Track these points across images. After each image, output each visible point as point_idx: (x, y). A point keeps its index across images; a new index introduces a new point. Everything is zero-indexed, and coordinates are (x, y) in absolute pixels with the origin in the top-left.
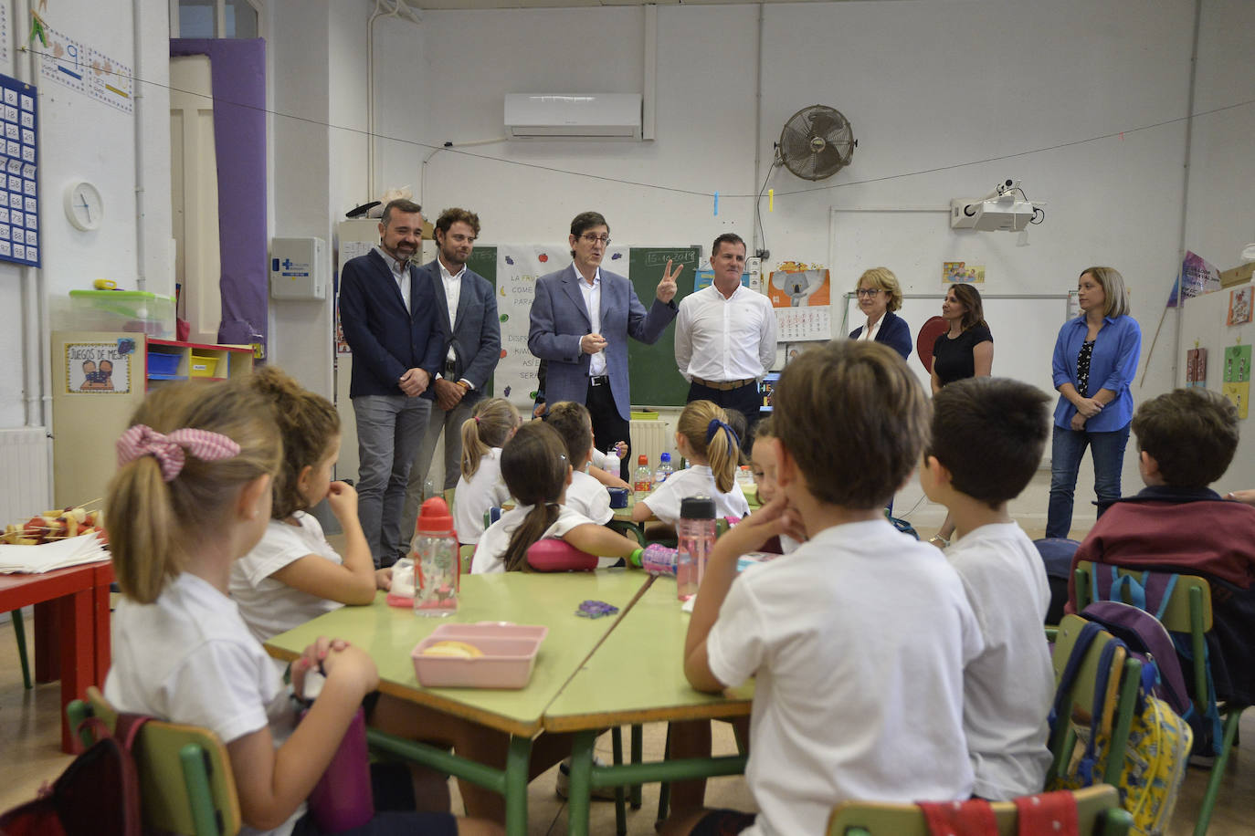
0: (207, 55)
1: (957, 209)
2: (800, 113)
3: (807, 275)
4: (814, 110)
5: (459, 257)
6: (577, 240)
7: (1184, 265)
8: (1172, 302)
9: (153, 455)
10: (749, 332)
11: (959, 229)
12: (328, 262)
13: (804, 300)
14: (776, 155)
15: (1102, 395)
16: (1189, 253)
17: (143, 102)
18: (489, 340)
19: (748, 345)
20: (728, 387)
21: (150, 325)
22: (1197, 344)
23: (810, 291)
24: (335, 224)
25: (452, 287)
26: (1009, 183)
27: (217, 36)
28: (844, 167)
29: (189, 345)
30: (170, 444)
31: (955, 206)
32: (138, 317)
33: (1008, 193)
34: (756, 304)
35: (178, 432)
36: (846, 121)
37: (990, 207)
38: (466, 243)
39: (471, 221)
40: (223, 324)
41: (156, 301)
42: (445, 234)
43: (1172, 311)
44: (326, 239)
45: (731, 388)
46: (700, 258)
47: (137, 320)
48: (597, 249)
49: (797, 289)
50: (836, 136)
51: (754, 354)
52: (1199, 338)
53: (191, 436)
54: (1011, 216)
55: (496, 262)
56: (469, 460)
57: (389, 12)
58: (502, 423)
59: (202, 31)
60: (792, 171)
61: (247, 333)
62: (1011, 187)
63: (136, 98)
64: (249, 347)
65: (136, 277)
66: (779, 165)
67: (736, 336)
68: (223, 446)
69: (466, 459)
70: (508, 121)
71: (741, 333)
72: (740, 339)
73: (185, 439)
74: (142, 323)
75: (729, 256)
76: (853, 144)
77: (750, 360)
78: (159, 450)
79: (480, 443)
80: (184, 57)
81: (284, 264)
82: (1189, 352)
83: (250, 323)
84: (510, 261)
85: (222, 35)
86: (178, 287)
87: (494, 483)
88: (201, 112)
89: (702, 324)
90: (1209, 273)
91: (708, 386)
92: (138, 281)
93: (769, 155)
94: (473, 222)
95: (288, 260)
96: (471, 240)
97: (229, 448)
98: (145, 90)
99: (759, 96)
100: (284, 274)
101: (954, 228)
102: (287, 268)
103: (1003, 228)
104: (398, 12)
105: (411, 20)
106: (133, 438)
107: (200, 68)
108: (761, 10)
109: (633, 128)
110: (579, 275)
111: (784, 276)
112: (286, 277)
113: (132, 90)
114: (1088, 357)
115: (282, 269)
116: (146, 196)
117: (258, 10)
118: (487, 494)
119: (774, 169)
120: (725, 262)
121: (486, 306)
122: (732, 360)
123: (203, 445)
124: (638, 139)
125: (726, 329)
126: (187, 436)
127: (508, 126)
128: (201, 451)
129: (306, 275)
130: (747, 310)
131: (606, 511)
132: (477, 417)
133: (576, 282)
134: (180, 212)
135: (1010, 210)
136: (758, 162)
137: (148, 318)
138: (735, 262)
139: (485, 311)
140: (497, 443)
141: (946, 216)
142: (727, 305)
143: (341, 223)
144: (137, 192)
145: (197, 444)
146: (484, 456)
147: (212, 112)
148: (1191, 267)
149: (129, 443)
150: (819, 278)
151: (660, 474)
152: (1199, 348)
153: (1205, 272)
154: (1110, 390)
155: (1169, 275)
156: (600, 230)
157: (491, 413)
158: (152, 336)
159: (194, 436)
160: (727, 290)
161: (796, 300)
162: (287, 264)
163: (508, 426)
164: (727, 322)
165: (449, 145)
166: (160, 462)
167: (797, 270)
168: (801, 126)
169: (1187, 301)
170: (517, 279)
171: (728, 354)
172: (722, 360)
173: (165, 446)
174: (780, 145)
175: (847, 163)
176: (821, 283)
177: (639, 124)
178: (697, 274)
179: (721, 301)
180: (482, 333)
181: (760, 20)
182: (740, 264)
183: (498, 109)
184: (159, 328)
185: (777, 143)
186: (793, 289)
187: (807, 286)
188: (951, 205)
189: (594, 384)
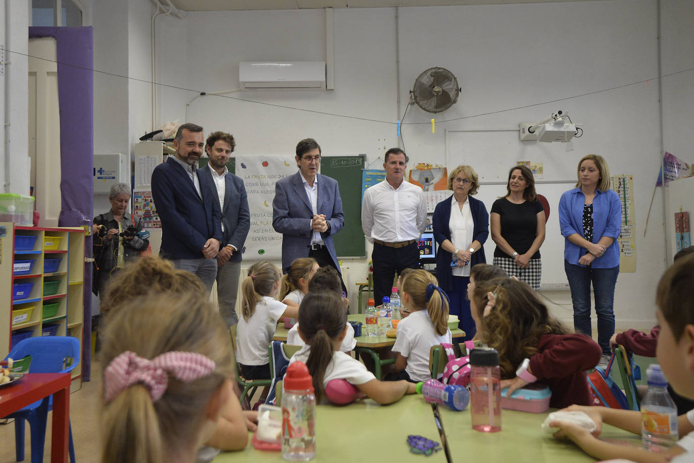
0: (53, 37)
1: (524, 129)
2: (425, 72)
3: (433, 172)
4: (433, 71)
5: (219, 162)
7: (664, 159)
8: (659, 183)
9: (141, 383)
10: (411, 210)
11: (525, 141)
12: (128, 169)
13: (431, 187)
14: (411, 98)
15: (605, 241)
16: (666, 153)
17: (11, 67)
18: (244, 217)
19: (411, 219)
20: (400, 246)
21: (17, 216)
22: (681, 209)
23: (435, 181)
24: (132, 145)
25: (220, 183)
26: (560, 113)
27: (56, 25)
28: (454, 105)
29: (42, 229)
30: (155, 369)
31: (522, 127)
32: (8, 211)
33: (560, 119)
34: (414, 192)
35: (162, 357)
36: (454, 77)
37: (549, 127)
38: (224, 154)
39: (228, 139)
40: (62, 213)
41: (21, 200)
42: (211, 148)
43: (659, 188)
44: (126, 154)
45: (402, 246)
46: (365, 162)
47: (7, 213)
48: (313, 165)
49: (427, 180)
50: (448, 86)
51: (414, 224)
52: (681, 206)
53: (174, 360)
54: (564, 132)
55: (235, 167)
56: (248, 306)
57: (164, 13)
58: (270, 279)
59: (48, 22)
60: (421, 107)
61: (79, 218)
62: (561, 115)
63: (6, 64)
64: (82, 228)
65: (4, 183)
66: (412, 104)
67: (403, 213)
68: (201, 364)
69: (246, 305)
70: (242, 79)
71: (406, 211)
72: (405, 215)
73: (169, 363)
74: (11, 216)
75: (394, 163)
76: (459, 90)
77: (411, 228)
78: (146, 377)
79: (255, 293)
80: (38, 39)
81: (98, 171)
82: (676, 215)
83: (82, 212)
84: (243, 166)
85: (59, 24)
86: (32, 189)
87: (265, 322)
88: (48, 73)
89: (381, 206)
90: (680, 165)
91: (385, 245)
92: (5, 185)
93: (406, 98)
94: (230, 140)
95: (101, 169)
96: (227, 152)
97: (206, 367)
98: (13, 57)
99: (398, 62)
100: (99, 178)
101: (523, 141)
102: (101, 174)
103: (557, 140)
104: (171, 13)
105: (178, 17)
106: (121, 367)
107: (49, 46)
108: (397, 10)
109: (321, 83)
110: (304, 180)
111: (418, 173)
112: (100, 180)
113: (4, 59)
114: (589, 215)
115: (98, 174)
116: (11, 130)
117: (82, 10)
118: (261, 329)
119: (409, 106)
120: (393, 166)
121: (241, 195)
122: (402, 229)
123: (185, 368)
124: (325, 89)
125: (397, 208)
126: (171, 360)
127: (242, 82)
128: (183, 374)
129: (114, 178)
130: (409, 197)
131: (352, 340)
132: (252, 275)
133: (302, 185)
134: (33, 139)
135: (562, 129)
136: (399, 102)
137: (15, 211)
138: (398, 166)
139: (241, 198)
140: (266, 292)
141: (517, 133)
142: (396, 194)
143: (136, 144)
144: (5, 126)
145: (180, 368)
146: (259, 303)
147: (57, 74)
148: (669, 161)
149: (119, 374)
150: (441, 173)
151: (383, 311)
152: (683, 211)
153: (678, 164)
154: (610, 237)
155: (655, 167)
156: (314, 153)
157: (261, 272)
158: (18, 224)
159: (176, 359)
160: (396, 184)
161: (427, 187)
162: (101, 171)
163: (273, 281)
164: (397, 205)
165: (203, 94)
166: (149, 388)
167: (426, 168)
168: (427, 80)
169: (670, 183)
170: (249, 177)
171: (398, 225)
172: (395, 229)
173: (151, 372)
174: (413, 92)
175: (455, 102)
176: (442, 176)
177: (325, 80)
178: (364, 173)
179: (392, 191)
180: (239, 212)
181: (397, 17)
182: (402, 167)
183: (235, 72)
184: (22, 218)
185: (411, 91)
186: (424, 180)
187: (433, 178)
188: (519, 126)
189: (313, 249)
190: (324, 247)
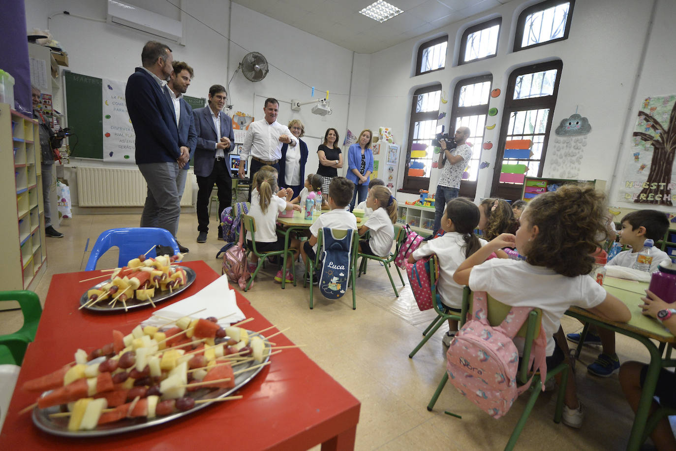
1: (295, 103)
3: (246, 118)
6: (212, 97)
7: (347, 133)
8: (344, 144)
13: (244, 128)
16: (349, 130)
25: (177, 104)
28: (263, 79)
33: (325, 103)
36: (266, 60)
48: (221, 103)
49: (242, 123)
50: (262, 66)
51: (280, 149)
55: (101, 86)
60: (245, 76)
62: (325, 101)
66: (240, 72)
70: (111, 13)
75: (272, 109)
76: (267, 71)
77: (279, 151)
79: (271, 193)
83: (19, 103)
84: (110, 87)
101: (293, 110)
109: (178, 38)
110: (212, 113)
111: (237, 117)
119: (237, 73)
120: (270, 112)
124: (179, 44)
127: (110, 15)
132: (266, 180)
133: (211, 116)
137: (5, 92)
148: (349, 134)
153: (352, 136)
156: (223, 94)
161: (241, 127)
164: (270, 134)
165: (66, 13)
167: (242, 115)
170: (115, 97)
171: (270, 148)
172: (268, 150)
175: (264, 77)
182: (276, 113)
185: (241, 63)
186: (241, 123)
187: (246, 122)
188: (292, 101)
189: (218, 160)
190: (224, 159)
